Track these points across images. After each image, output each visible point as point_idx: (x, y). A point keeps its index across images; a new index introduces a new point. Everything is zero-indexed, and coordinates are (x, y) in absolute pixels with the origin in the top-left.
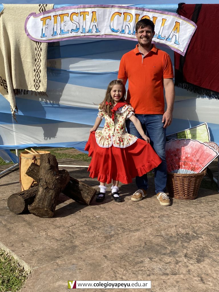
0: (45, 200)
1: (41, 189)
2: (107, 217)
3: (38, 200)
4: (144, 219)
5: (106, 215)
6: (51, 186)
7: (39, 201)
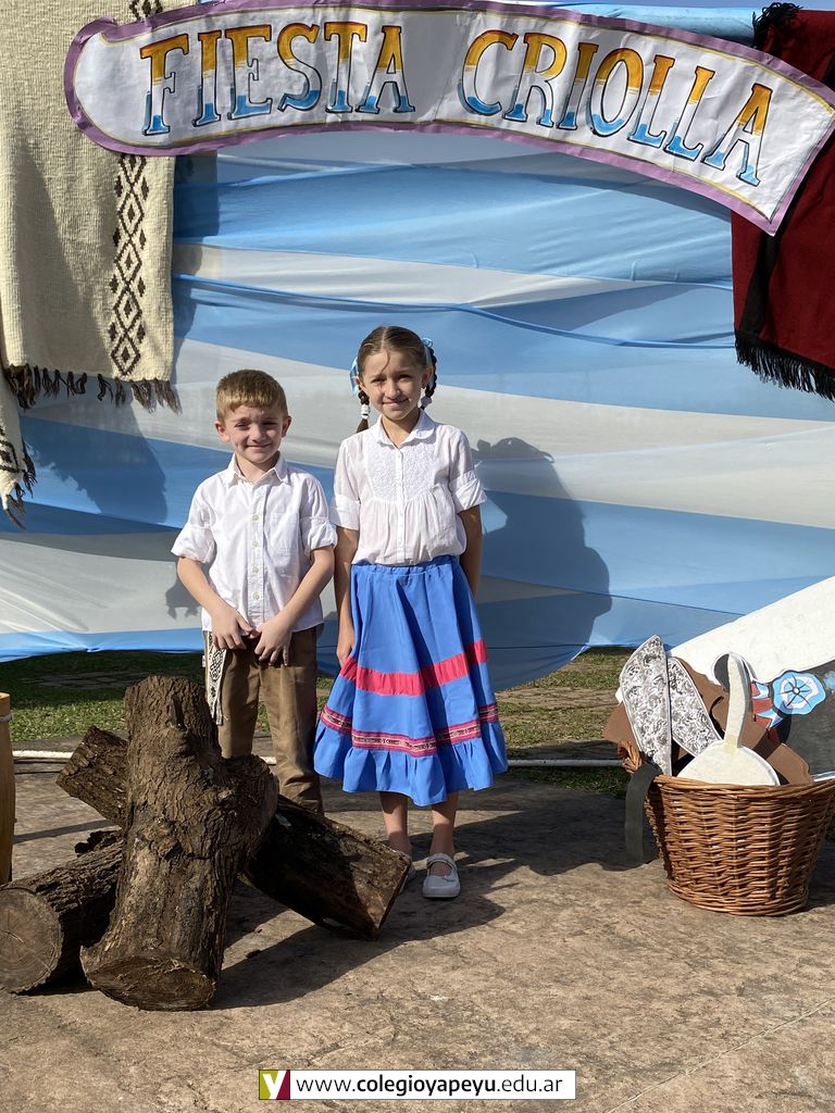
0: (168, 914)
1: (143, 861)
2: (487, 1000)
3: (131, 917)
4: (677, 1006)
5: (481, 985)
6: (193, 843)
7: (141, 920)
